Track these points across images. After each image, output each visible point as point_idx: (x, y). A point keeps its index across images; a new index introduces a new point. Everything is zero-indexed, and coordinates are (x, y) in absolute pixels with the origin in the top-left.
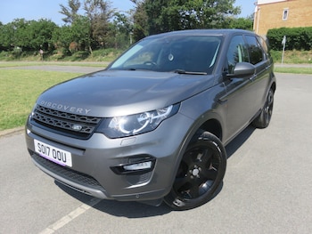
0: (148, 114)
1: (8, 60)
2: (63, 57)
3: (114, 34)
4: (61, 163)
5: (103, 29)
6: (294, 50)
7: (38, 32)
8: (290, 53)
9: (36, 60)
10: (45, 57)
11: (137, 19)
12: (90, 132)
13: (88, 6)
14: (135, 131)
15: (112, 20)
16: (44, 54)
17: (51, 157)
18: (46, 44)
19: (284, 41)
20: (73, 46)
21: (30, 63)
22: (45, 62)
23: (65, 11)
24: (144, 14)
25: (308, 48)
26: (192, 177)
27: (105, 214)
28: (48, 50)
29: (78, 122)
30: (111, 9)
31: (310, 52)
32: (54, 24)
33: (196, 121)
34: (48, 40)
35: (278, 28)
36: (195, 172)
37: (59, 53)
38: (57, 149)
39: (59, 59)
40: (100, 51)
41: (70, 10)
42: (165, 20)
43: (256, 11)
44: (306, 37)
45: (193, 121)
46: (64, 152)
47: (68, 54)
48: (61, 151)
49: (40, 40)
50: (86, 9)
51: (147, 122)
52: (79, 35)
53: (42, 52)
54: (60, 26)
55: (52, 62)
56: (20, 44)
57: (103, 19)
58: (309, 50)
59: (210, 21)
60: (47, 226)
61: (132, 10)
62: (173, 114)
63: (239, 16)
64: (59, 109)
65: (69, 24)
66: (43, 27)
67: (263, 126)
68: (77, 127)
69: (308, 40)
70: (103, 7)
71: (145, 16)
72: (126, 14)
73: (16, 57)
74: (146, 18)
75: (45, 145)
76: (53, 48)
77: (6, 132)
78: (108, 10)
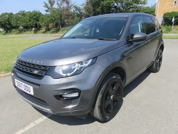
0: (76, 64)
1: (16, 34)
2: (46, 31)
3: (74, 18)
4: (28, 92)
5: (67, 15)
7: (32, 18)
9: (31, 33)
10: (35, 32)
11: (87, 9)
12: (43, 75)
13: (59, 2)
14: (69, 74)
15: (72, 10)
16: (35, 30)
17: (23, 89)
18: (36, 25)
19: (173, 20)
20: (51, 25)
21: (28, 35)
22: (35, 35)
23: (46, 6)
24: (90, 6)
27: (55, 122)
28: (37, 28)
29: (36, 69)
30: (72, 3)
32: (40, 13)
33: (107, 68)
34: (37, 22)
35: (170, 12)
37: (43, 29)
38: (26, 85)
39: (43, 33)
40: (66, 28)
41: (49, 5)
42: (102, 9)
43: (157, 2)
45: (105, 68)
46: (29, 86)
47: (48, 30)
48: (28, 86)
49: (32, 22)
50: (58, 4)
51: (76, 69)
52: (54, 19)
53: (34, 29)
54: (44, 14)
55: (40, 35)
56: (22, 24)
57: (67, 9)
59: (129, 9)
60: (21, 128)
61: (83, 4)
62: (92, 64)
63: (146, 6)
64: (27, 61)
65: (48, 13)
66: (35, 15)
67: (156, 71)
68: (36, 72)
70: (68, 3)
71: (91, 7)
72: (80, 6)
73: (20, 32)
74: (92, 8)
75: (20, 82)
76: (40, 27)
78: (70, 4)
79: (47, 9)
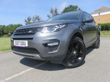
0: (56, 26)
1: (6, 37)
4: (24, 46)
6: (104, 31)
8: (102, 32)
12: (35, 32)
13: (34, 19)
17: (20, 45)
19: (100, 27)
23: (26, 21)
25: (108, 30)
26: (73, 55)
31: (109, 31)
36: (75, 52)
38: (22, 41)
41: (28, 21)
44: (107, 26)
46: (25, 41)
51: (56, 28)
58: (109, 30)
62: (66, 27)
64: (24, 28)
67: (97, 47)
69: (108, 27)
73: (9, 36)
75: (18, 41)
77: (3, 52)
78: (40, 20)
79: (26, 23)
